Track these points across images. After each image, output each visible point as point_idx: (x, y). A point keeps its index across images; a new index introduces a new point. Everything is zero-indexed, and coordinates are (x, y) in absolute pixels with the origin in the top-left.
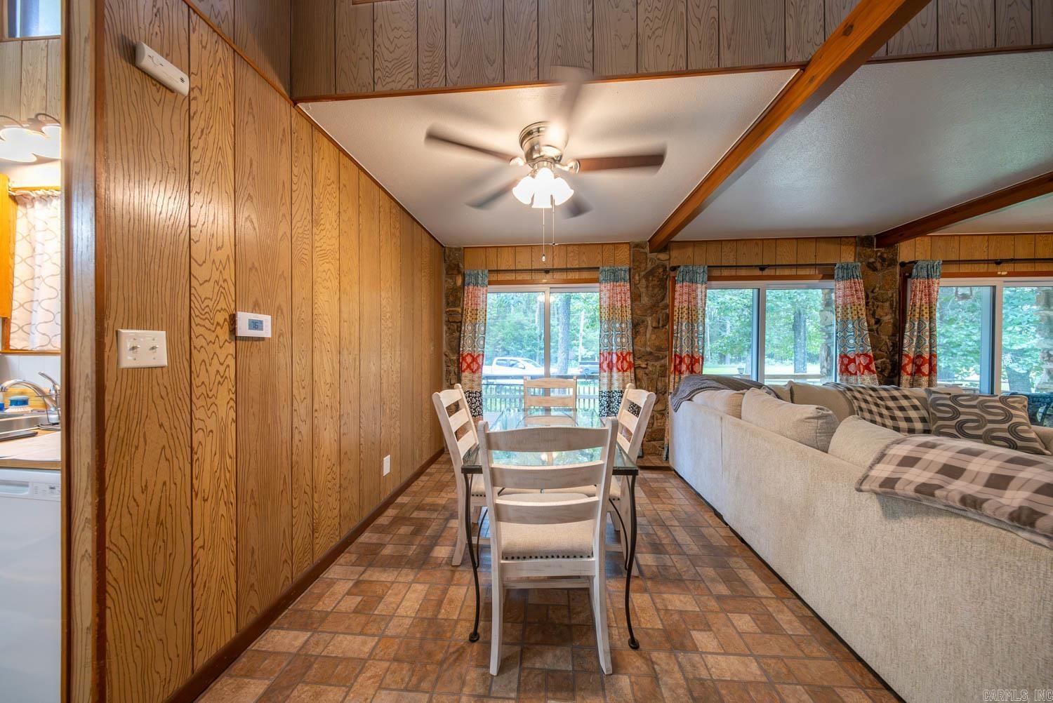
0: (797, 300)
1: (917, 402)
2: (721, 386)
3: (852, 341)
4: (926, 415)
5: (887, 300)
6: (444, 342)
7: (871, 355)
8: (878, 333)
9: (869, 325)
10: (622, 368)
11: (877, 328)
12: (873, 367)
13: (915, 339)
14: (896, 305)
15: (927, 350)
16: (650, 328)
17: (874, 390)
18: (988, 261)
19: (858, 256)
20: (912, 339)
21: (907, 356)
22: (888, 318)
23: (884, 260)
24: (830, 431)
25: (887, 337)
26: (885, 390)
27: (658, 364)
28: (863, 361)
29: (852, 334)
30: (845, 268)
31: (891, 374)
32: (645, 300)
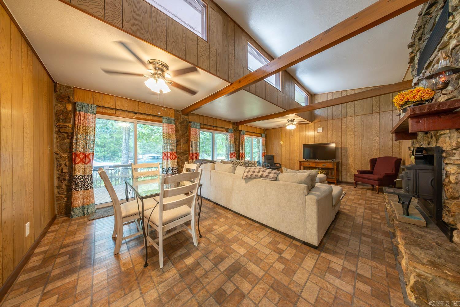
2: (208, 162)
3: (232, 149)
5: (237, 139)
6: (55, 145)
8: (236, 147)
9: (235, 145)
10: (172, 158)
12: (236, 156)
14: (239, 141)
16: (182, 143)
17: (236, 161)
18: (251, 132)
19: (233, 127)
20: (241, 149)
21: (241, 153)
22: (237, 144)
23: (237, 129)
24: (235, 170)
25: (238, 148)
26: (238, 161)
27: (185, 156)
28: (234, 154)
29: (232, 147)
30: (230, 130)
32: (180, 132)
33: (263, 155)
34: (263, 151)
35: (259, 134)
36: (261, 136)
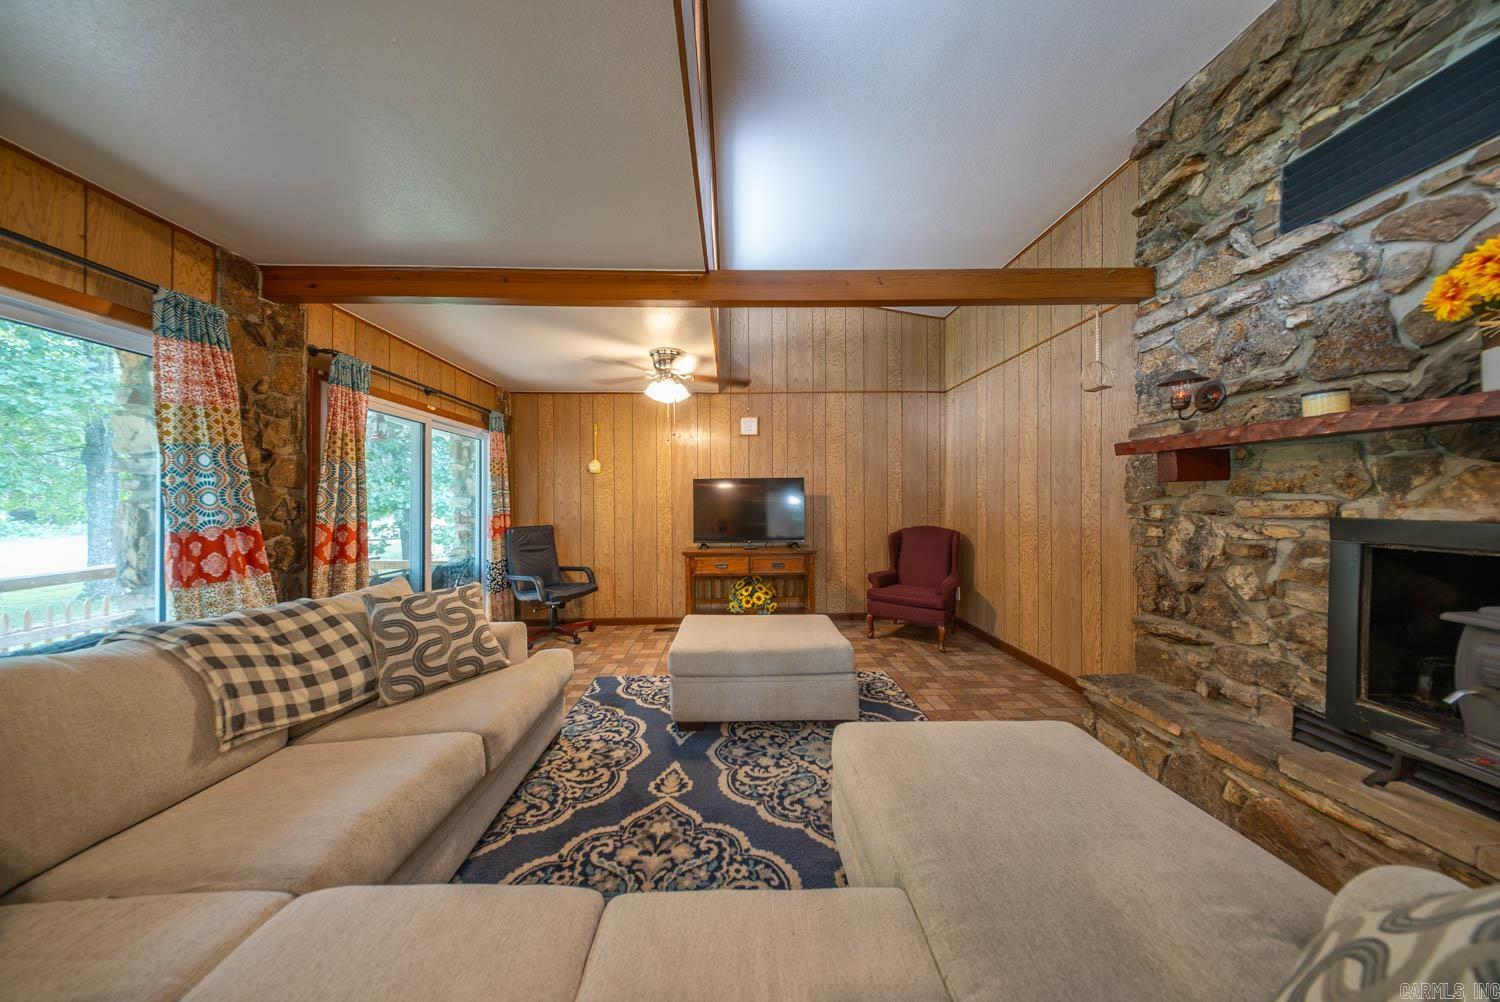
0: (92, 401)
1: (350, 628)
3: (209, 499)
4: (368, 651)
5: (285, 414)
7: (259, 530)
8: (268, 481)
9: (249, 463)
11: (267, 470)
12: (263, 558)
13: (336, 496)
14: (303, 428)
15: (354, 515)
17: (263, 620)
18: (418, 386)
19: (221, 294)
20: (332, 497)
21: (324, 527)
22: (286, 452)
23: (278, 330)
25: (285, 491)
26: (290, 614)
28: (234, 545)
29: (211, 480)
30: (184, 308)
31: (296, 565)
33: (495, 531)
34: (494, 507)
35: (469, 405)
36: (485, 424)
